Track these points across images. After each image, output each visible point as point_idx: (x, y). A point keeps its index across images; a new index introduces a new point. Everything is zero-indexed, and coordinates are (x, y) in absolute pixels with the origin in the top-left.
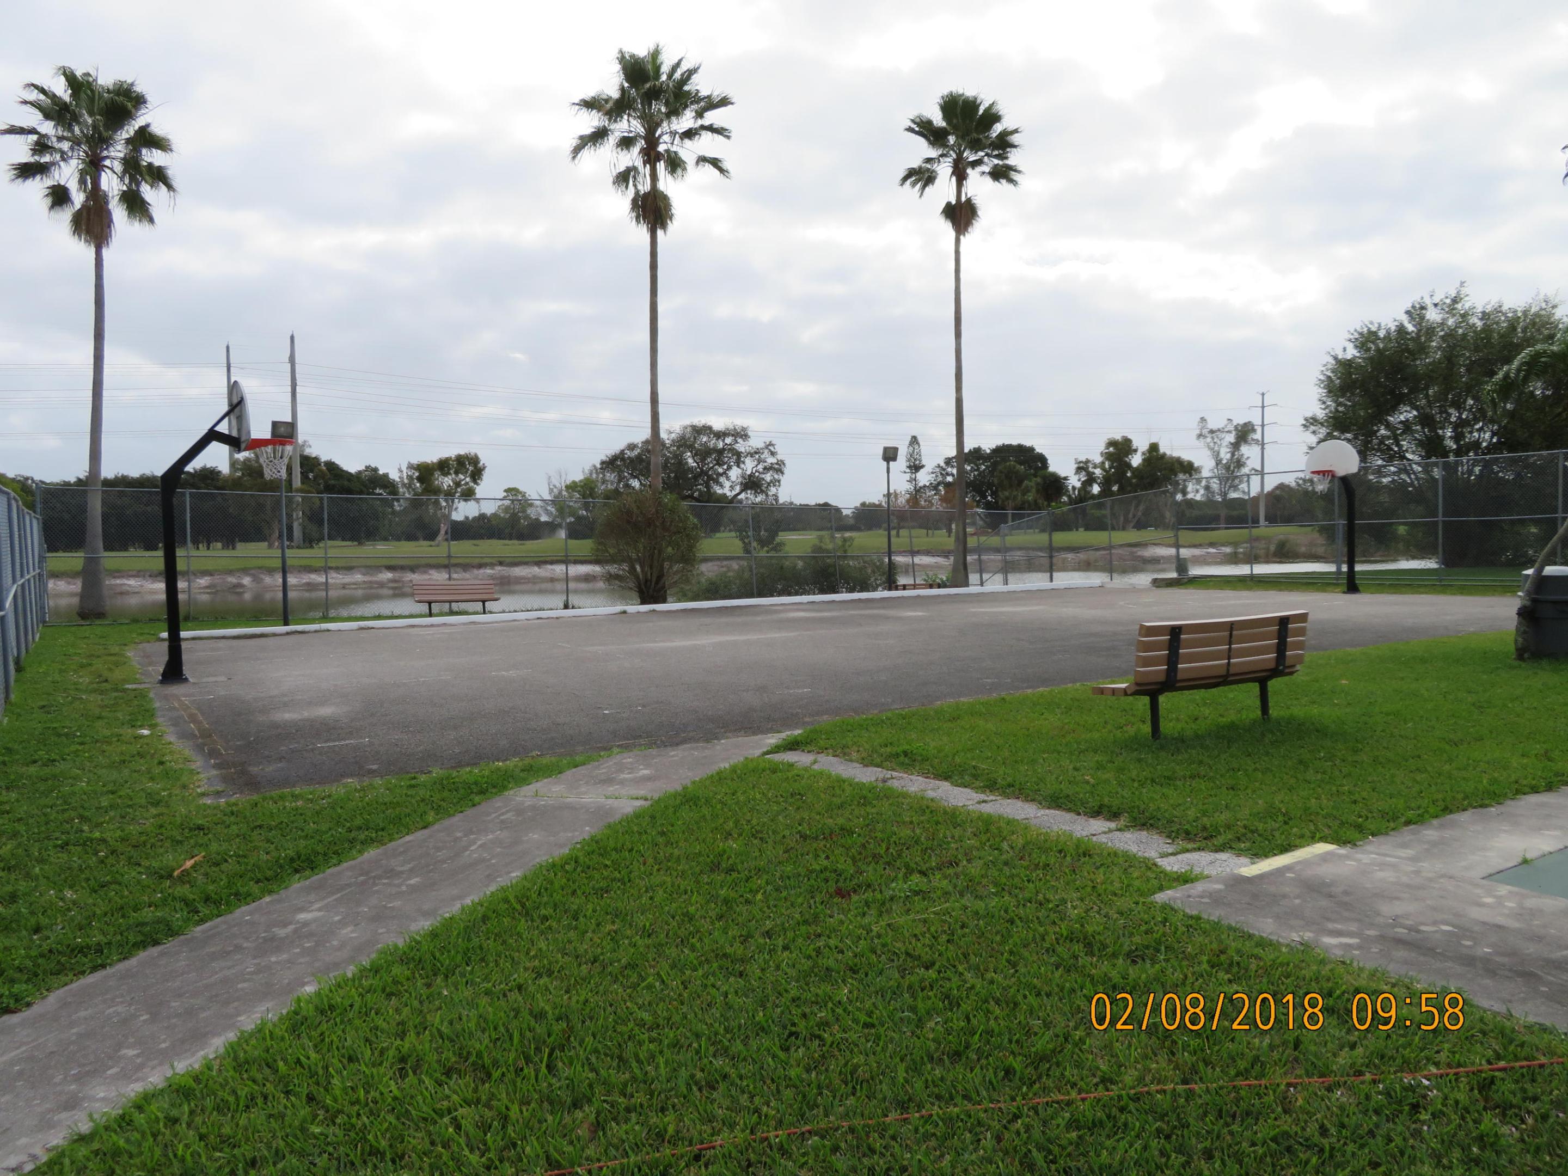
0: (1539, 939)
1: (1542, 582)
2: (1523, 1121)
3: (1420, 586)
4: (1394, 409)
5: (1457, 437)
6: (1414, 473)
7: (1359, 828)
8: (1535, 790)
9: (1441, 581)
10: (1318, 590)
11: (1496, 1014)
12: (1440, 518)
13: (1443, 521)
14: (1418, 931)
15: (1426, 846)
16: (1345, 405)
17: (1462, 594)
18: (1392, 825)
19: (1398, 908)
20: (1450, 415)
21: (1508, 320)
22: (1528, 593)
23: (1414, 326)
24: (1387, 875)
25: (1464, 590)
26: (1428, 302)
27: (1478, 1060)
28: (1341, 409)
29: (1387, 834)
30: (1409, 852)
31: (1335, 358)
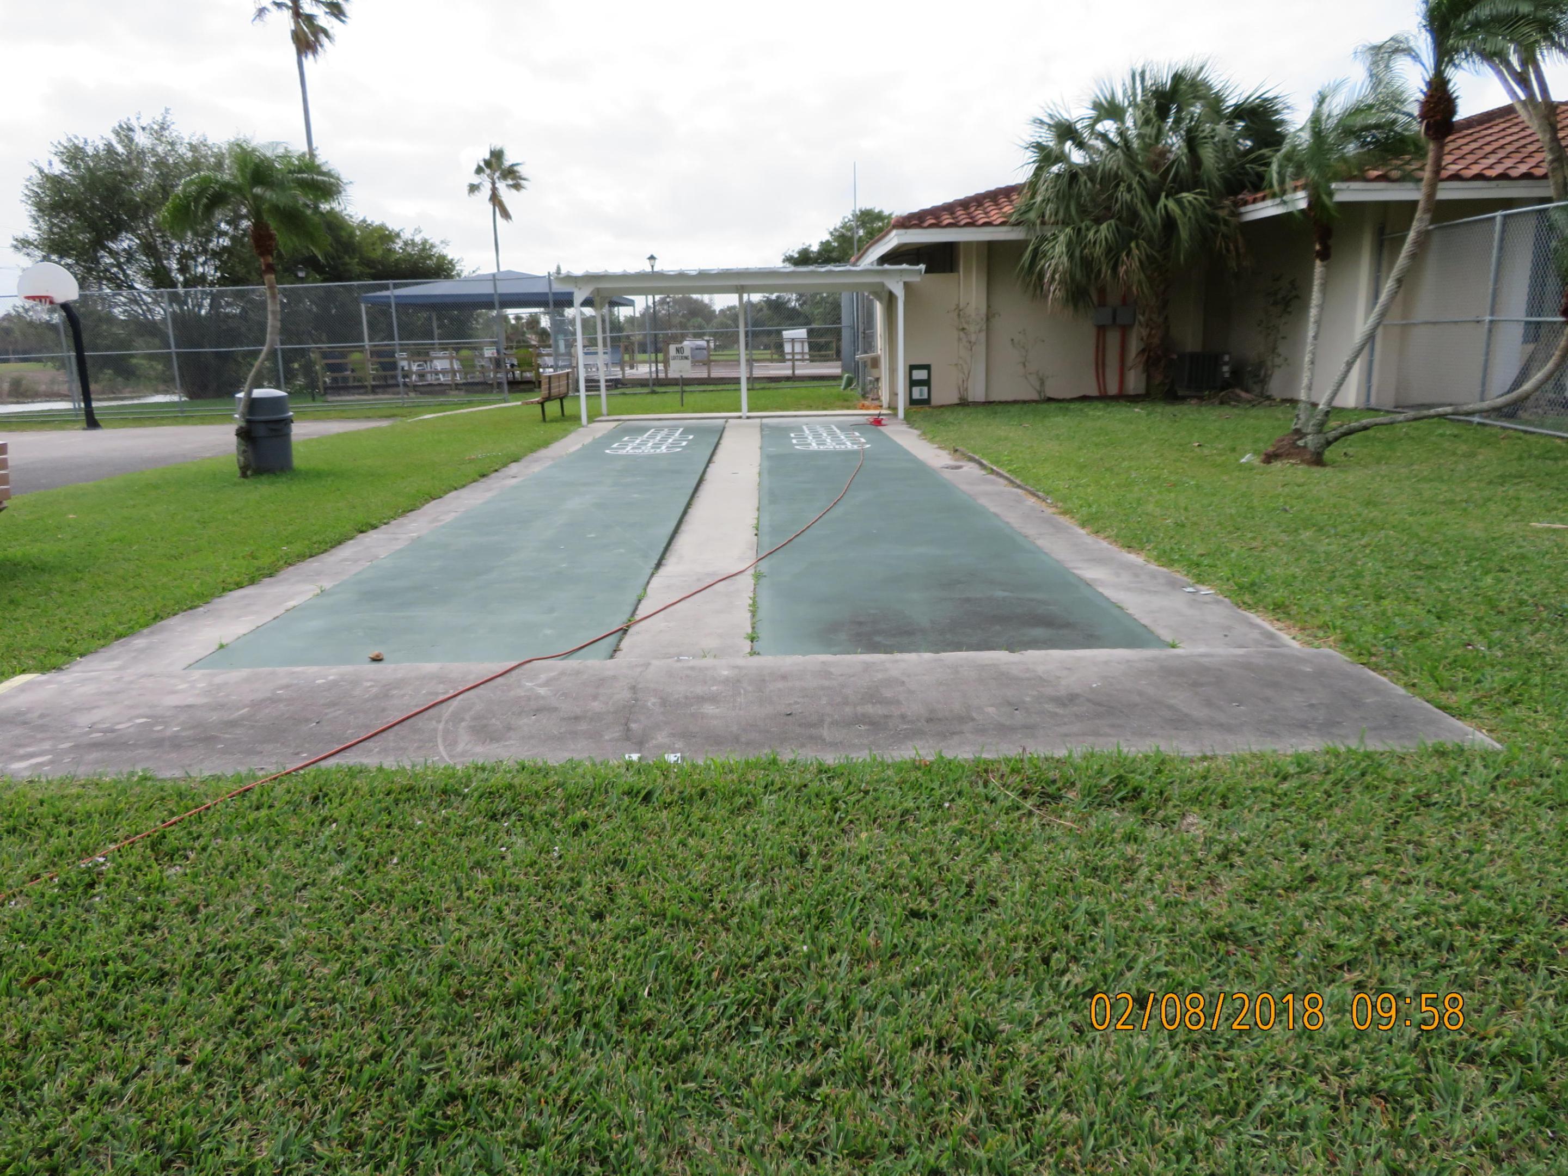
0: (222, 706)
1: (254, 405)
2: (187, 858)
3: (162, 418)
4: (114, 237)
5: (183, 269)
6: (146, 304)
7: (68, 652)
8: (239, 586)
9: (182, 412)
10: (56, 429)
11: (175, 780)
12: (173, 349)
13: (177, 353)
14: (113, 731)
15: (133, 654)
16: (61, 228)
17: (203, 424)
18: (102, 642)
19: (96, 716)
20: (172, 245)
21: (215, 155)
22: (243, 415)
23: (124, 147)
24: (90, 689)
25: (203, 420)
26: (134, 123)
27: (153, 824)
28: (55, 230)
29: (96, 652)
30: (116, 663)
31: (41, 171)
